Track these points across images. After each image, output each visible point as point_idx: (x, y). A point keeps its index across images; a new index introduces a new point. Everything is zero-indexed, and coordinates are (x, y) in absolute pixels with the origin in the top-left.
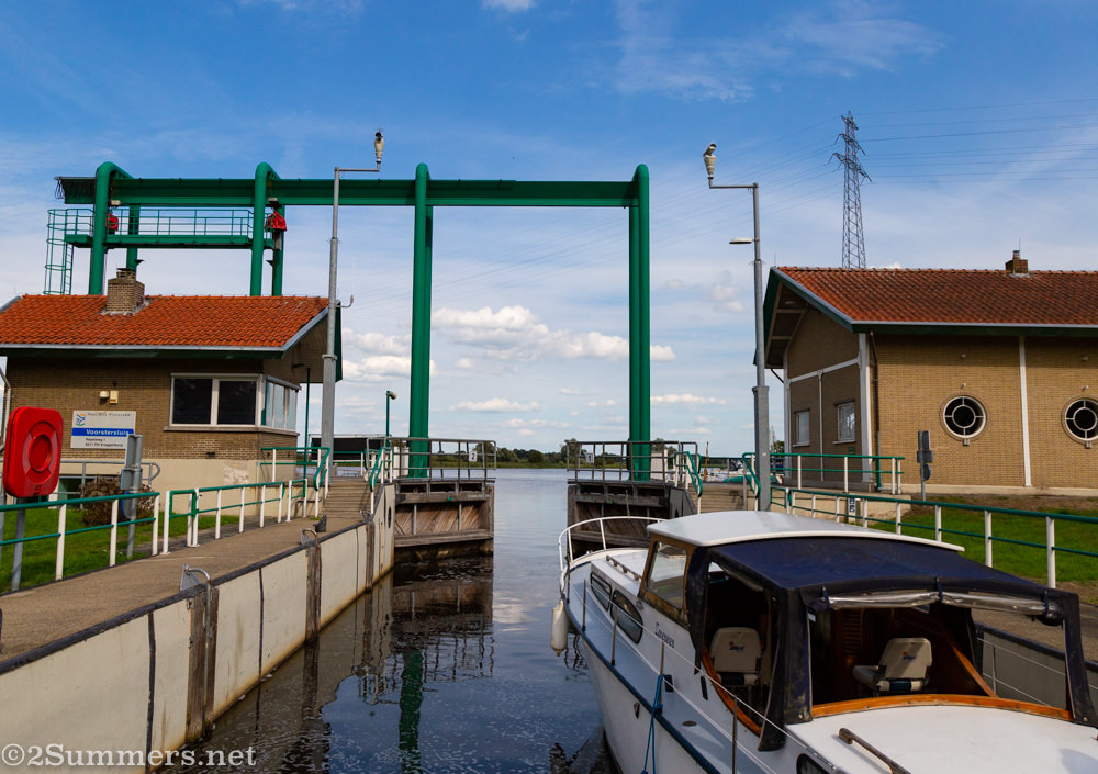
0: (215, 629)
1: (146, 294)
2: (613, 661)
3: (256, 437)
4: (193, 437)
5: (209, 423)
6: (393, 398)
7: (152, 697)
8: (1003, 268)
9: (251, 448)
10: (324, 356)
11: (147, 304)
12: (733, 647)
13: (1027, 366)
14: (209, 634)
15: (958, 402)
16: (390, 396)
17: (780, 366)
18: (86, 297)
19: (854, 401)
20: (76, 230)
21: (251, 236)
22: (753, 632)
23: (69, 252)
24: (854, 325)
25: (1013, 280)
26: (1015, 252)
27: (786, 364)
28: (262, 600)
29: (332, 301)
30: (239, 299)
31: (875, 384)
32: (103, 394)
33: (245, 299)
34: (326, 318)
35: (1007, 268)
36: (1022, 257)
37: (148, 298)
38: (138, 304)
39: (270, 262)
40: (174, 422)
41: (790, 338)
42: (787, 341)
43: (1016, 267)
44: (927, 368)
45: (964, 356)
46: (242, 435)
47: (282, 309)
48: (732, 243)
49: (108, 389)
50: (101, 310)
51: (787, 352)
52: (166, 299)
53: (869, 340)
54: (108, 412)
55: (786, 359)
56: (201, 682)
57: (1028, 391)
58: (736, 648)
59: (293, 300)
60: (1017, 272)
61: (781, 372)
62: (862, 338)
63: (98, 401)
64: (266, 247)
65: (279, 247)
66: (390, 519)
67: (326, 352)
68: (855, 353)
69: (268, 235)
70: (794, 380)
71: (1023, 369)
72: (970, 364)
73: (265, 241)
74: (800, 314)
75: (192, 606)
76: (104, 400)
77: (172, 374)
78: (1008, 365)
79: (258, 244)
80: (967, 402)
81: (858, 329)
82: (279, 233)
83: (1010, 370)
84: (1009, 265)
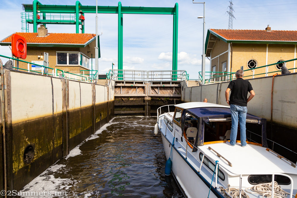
0: (68, 89)
1: (48, 33)
2: (166, 136)
3: (79, 67)
4: (63, 67)
5: (67, 64)
6: (114, 65)
7: (53, 97)
8: (265, 29)
9: (78, 70)
10: (95, 47)
11: (49, 35)
12: (191, 132)
13: (268, 52)
14: (67, 89)
15: (251, 61)
16: (113, 64)
17: (209, 56)
18: (33, 33)
19: (226, 61)
20: (29, 19)
21: (75, 21)
22: (196, 128)
23: (27, 24)
24: (227, 41)
25: (267, 32)
26: (268, 25)
27: (211, 55)
28: (80, 90)
29: (97, 35)
30: (73, 34)
31: (232, 56)
32: (39, 56)
33: (74, 34)
34: (95, 38)
35: (266, 30)
36: (269, 26)
37: (49, 34)
38: (46, 35)
39: (81, 29)
40: (58, 64)
41: (212, 49)
42: (211, 49)
43: (268, 29)
44: (244, 52)
45: (253, 49)
46: (75, 67)
47: (84, 36)
48: (198, 18)
49: (40, 55)
50: (37, 36)
51: (211, 52)
52: (53, 34)
53: (231, 45)
54: (40, 61)
55: (211, 54)
56: (65, 100)
57: (268, 58)
58: (192, 132)
59: (87, 34)
60: (268, 30)
61: (209, 58)
62: (229, 44)
63: (38, 58)
64: (79, 24)
65: (83, 24)
66: (113, 89)
67: (96, 47)
68: (227, 49)
69: (80, 21)
70: (212, 59)
71: (267, 53)
72: (254, 52)
73: (79, 22)
74: (215, 42)
75: (62, 81)
76: (39, 58)
77: (56, 52)
78: (264, 52)
79: (77, 23)
80: (253, 61)
81: (228, 42)
82: (83, 20)
83: (264, 53)
84: (266, 29)
